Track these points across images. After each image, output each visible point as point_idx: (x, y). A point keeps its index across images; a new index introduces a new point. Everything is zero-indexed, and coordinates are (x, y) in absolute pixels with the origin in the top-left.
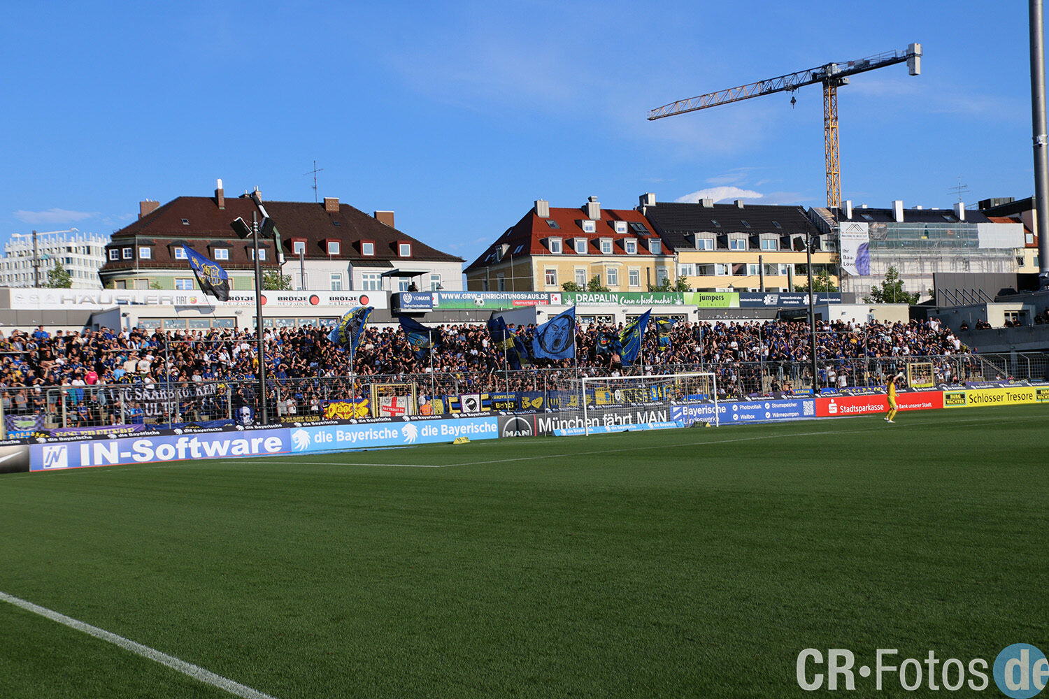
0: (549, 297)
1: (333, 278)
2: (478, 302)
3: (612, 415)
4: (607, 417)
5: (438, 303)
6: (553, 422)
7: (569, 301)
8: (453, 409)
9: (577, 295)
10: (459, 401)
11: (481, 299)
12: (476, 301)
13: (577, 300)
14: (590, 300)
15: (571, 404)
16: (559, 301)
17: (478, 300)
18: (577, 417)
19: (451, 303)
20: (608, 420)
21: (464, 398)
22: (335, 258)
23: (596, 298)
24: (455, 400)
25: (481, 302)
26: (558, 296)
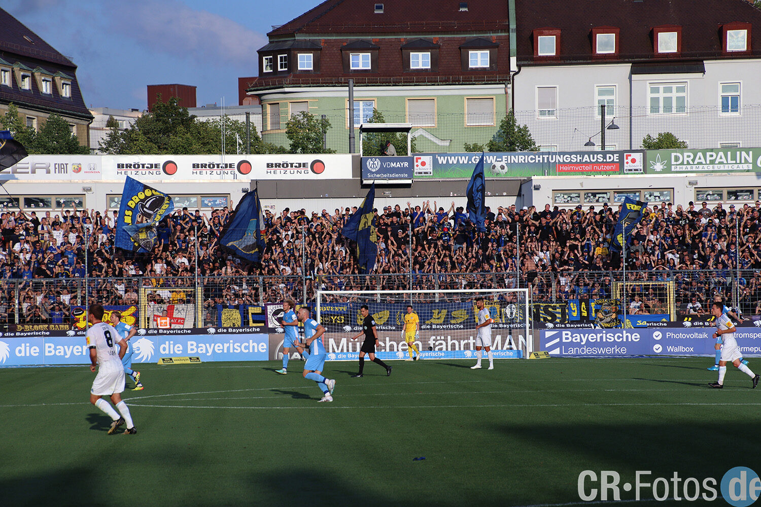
0: (621, 159)
1: (601, 93)
2: (498, 168)
3: (443, 338)
4: (436, 340)
5: (431, 171)
6: (350, 344)
7: (658, 164)
8: (254, 322)
9: (673, 155)
10: (264, 311)
11: (503, 163)
12: (494, 167)
13: (673, 162)
14: (697, 161)
15: (433, 321)
16: (639, 165)
17: (498, 165)
18: (387, 339)
19: (454, 170)
20: (437, 343)
21: (271, 309)
22: (605, 59)
23: (709, 158)
24: (258, 310)
25: (502, 167)
26: (638, 157)
